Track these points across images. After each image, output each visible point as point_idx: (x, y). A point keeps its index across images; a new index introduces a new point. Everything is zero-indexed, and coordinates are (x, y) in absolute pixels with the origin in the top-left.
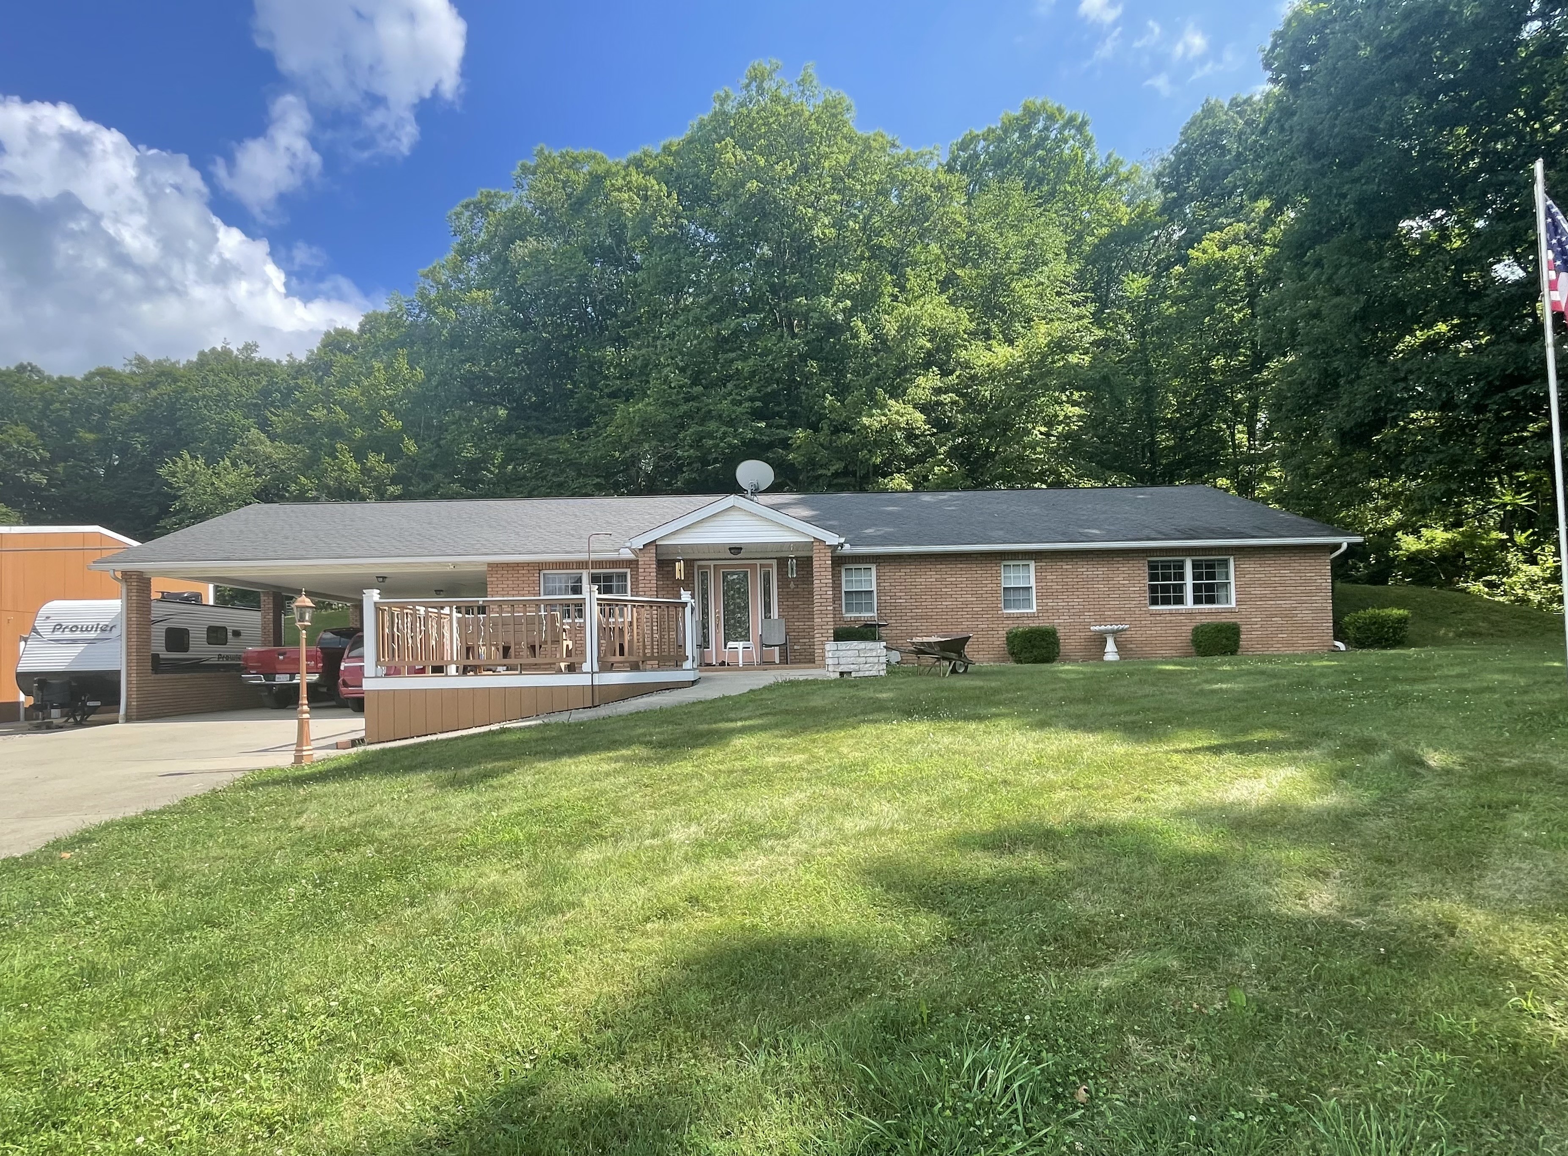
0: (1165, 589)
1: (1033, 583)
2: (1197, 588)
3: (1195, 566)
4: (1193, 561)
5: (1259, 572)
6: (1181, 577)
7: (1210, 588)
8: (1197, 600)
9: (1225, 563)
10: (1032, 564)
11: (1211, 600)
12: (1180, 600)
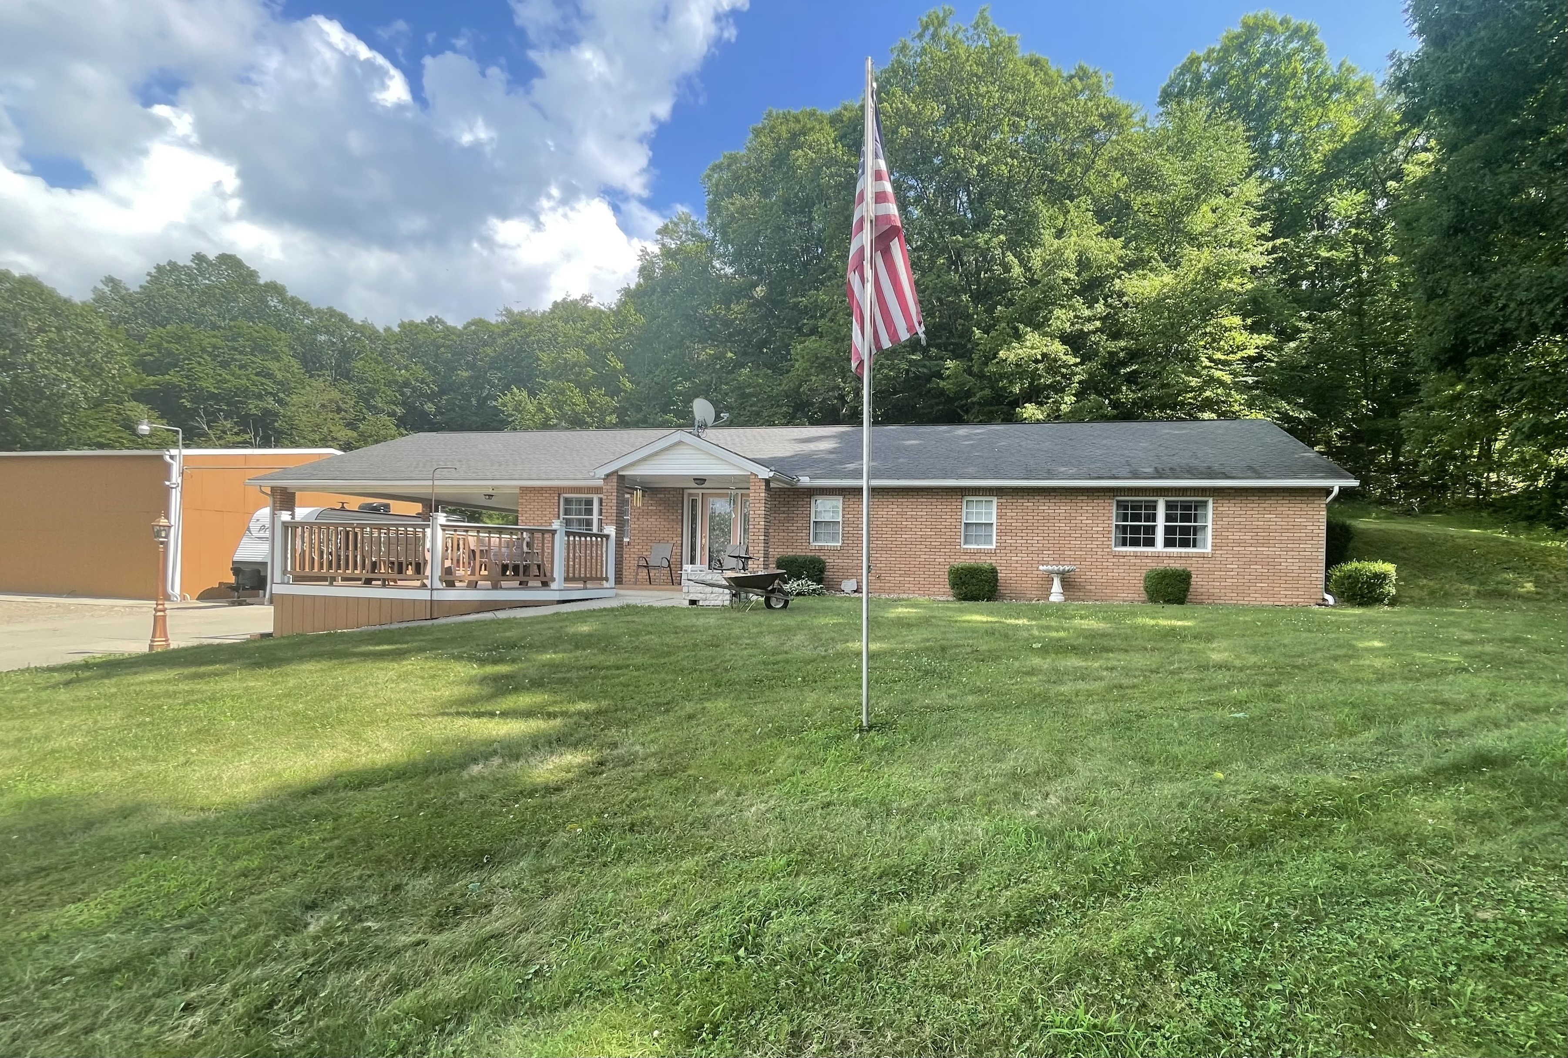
0: (1135, 530)
1: (994, 520)
2: (1168, 530)
3: (1169, 506)
4: (1167, 502)
5: (1240, 516)
6: (1154, 518)
7: (1185, 530)
8: (1169, 543)
9: (1204, 504)
10: (995, 500)
11: (1185, 543)
12: (1150, 542)
